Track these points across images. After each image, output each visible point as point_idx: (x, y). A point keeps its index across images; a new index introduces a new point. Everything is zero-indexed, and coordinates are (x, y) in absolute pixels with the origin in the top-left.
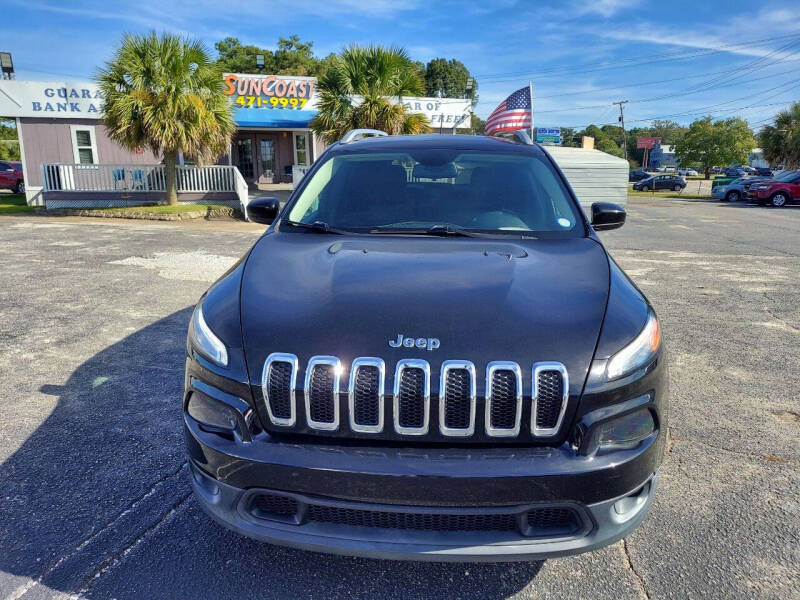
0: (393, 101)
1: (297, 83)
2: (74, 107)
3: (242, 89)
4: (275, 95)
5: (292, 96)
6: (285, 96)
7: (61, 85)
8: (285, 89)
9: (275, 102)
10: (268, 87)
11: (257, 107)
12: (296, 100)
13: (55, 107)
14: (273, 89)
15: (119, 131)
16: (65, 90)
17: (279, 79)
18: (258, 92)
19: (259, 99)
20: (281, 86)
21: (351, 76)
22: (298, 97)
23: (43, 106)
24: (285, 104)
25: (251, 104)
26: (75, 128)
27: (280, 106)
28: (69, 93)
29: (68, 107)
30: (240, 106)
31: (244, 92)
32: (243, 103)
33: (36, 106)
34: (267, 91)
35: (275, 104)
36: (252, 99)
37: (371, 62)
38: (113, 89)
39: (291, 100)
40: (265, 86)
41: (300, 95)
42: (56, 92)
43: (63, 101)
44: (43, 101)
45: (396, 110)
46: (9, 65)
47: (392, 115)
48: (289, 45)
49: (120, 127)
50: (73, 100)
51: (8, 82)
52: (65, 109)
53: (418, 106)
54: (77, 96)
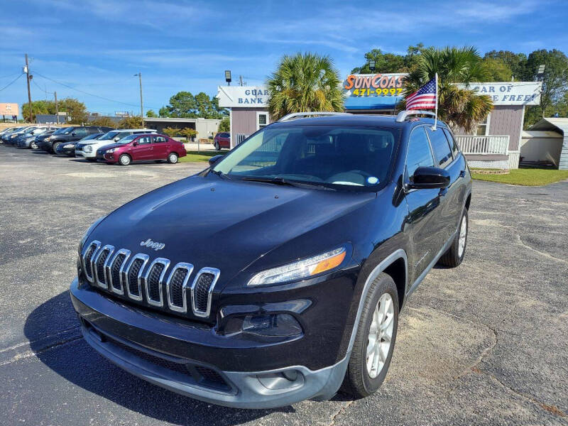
0: (461, 87)
1: (396, 78)
2: (260, 101)
3: (358, 85)
4: (380, 87)
5: (392, 87)
6: (387, 87)
7: (254, 88)
8: (387, 82)
9: (379, 92)
10: (376, 81)
11: (367, 96)
12: (394, 90)
13: (250, 101)
14: (379, 84)
15: (274, 115)
16: (256, 91)
17: (383, 76)
18: (368, 86)
19: (368, 90)
20: (385, 81)
21: (429, 71)
22: (396, 88)
23: (244, 101)
24: (386, 93)
25: (363, 94)
26: (259, 113)
27: (383, 95)
28: (258, 92)
29: (257, 101)
30: (355, 96)
31: (359, 86)
32: (357, 93)
33: (240, 101)
34: (375, 85)
35: (379, 93)
36: (364, 90)
37: (446, 59)
38: (275, 89)
39: (391, 90)
40: (373, 81)
41: (398, 86)
42: (251, 92)
43: (254, 97)
44: (244, 97)
45: (461, 93)
46: (229, 78)
47: (458, 98)
48: (416, 50)
49: (275, 112)
50: (259, 96)
51: (227, 87)
52: (255, 102)
53: (492, 89)
54: (261, 94)
